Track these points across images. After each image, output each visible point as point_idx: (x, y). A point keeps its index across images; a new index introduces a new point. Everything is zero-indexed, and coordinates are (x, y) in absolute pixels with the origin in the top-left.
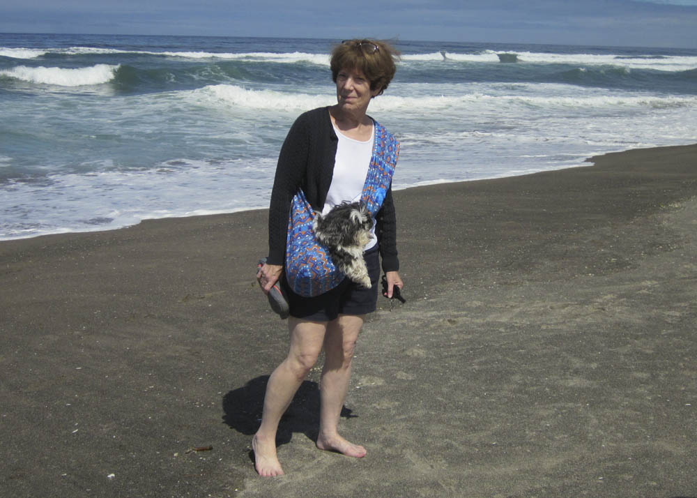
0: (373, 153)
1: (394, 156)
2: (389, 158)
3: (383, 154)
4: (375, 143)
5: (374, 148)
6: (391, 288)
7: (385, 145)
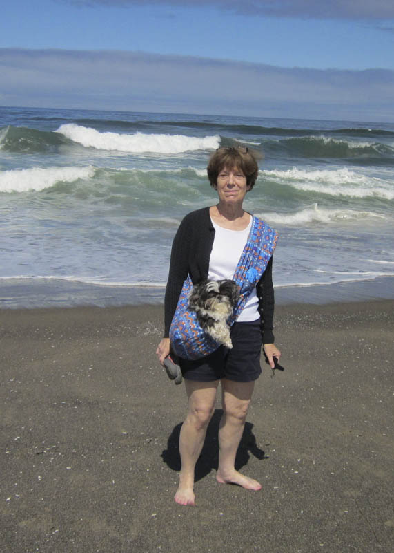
0: (248, 241)
1: (271, 244)
2: (265, 245)
3: (259, 242)
4: (250, 233)
5: (249, 237)
6: (271, 360)
7: (261, 235)
